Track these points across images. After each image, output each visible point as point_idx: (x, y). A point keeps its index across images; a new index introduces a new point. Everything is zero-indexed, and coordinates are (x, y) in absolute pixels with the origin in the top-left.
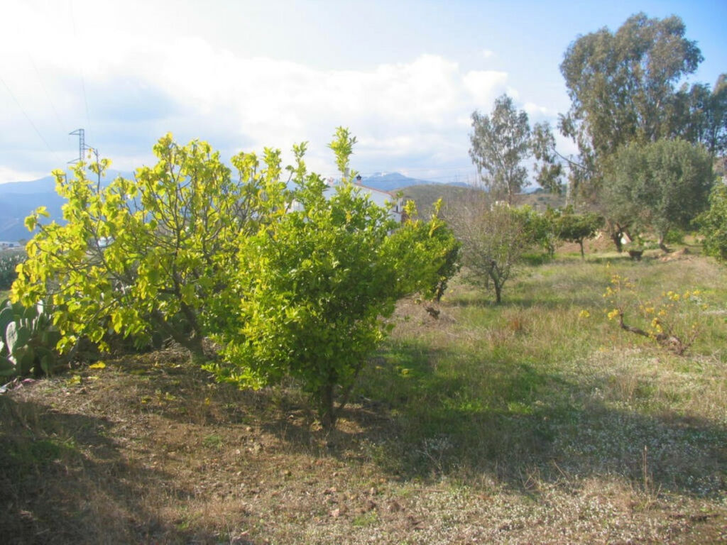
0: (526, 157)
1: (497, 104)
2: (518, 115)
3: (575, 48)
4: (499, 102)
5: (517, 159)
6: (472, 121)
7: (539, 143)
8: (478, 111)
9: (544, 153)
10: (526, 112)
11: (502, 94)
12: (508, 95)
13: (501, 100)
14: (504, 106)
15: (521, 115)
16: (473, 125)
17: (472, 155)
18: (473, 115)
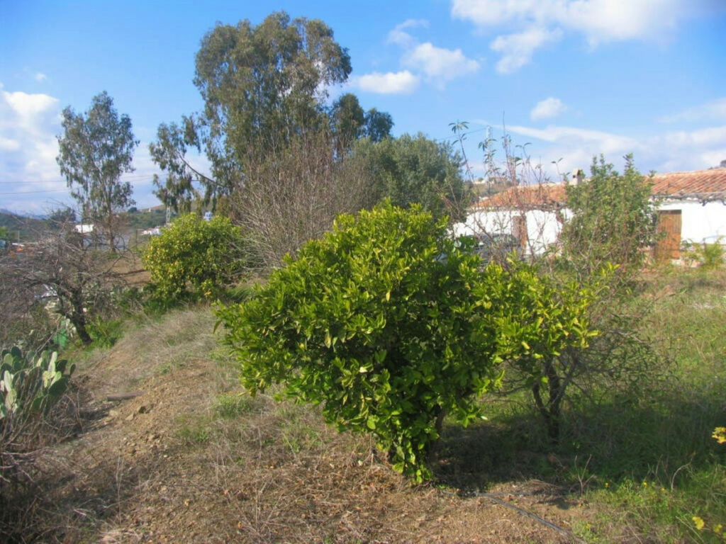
0: (129, 170)
1: (96, 102)
2: (119, 120)
3: (213, 36)
4: (98, 100)
5: (118, 171)
6: (63, 119)
7: (165, 149)
8: (71, 109)
9: (171, 161)
10: (130, 118)
11: (101, 92)
12: (109, 95)
13: (101, 99)
14: (103, 106)
15: (123, 119)
16: (64, 125)
17: (61, 164)
18: (64, 111)
